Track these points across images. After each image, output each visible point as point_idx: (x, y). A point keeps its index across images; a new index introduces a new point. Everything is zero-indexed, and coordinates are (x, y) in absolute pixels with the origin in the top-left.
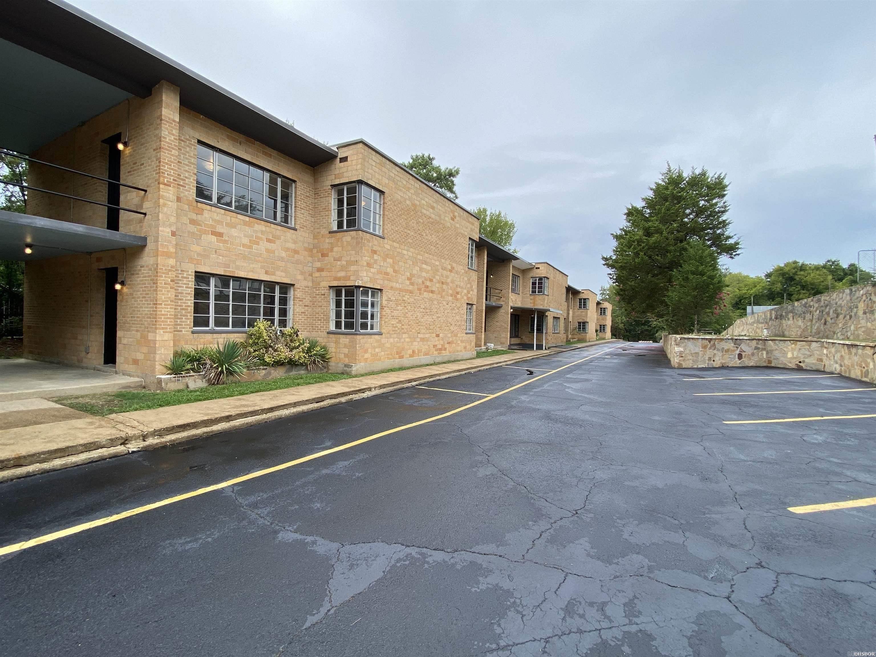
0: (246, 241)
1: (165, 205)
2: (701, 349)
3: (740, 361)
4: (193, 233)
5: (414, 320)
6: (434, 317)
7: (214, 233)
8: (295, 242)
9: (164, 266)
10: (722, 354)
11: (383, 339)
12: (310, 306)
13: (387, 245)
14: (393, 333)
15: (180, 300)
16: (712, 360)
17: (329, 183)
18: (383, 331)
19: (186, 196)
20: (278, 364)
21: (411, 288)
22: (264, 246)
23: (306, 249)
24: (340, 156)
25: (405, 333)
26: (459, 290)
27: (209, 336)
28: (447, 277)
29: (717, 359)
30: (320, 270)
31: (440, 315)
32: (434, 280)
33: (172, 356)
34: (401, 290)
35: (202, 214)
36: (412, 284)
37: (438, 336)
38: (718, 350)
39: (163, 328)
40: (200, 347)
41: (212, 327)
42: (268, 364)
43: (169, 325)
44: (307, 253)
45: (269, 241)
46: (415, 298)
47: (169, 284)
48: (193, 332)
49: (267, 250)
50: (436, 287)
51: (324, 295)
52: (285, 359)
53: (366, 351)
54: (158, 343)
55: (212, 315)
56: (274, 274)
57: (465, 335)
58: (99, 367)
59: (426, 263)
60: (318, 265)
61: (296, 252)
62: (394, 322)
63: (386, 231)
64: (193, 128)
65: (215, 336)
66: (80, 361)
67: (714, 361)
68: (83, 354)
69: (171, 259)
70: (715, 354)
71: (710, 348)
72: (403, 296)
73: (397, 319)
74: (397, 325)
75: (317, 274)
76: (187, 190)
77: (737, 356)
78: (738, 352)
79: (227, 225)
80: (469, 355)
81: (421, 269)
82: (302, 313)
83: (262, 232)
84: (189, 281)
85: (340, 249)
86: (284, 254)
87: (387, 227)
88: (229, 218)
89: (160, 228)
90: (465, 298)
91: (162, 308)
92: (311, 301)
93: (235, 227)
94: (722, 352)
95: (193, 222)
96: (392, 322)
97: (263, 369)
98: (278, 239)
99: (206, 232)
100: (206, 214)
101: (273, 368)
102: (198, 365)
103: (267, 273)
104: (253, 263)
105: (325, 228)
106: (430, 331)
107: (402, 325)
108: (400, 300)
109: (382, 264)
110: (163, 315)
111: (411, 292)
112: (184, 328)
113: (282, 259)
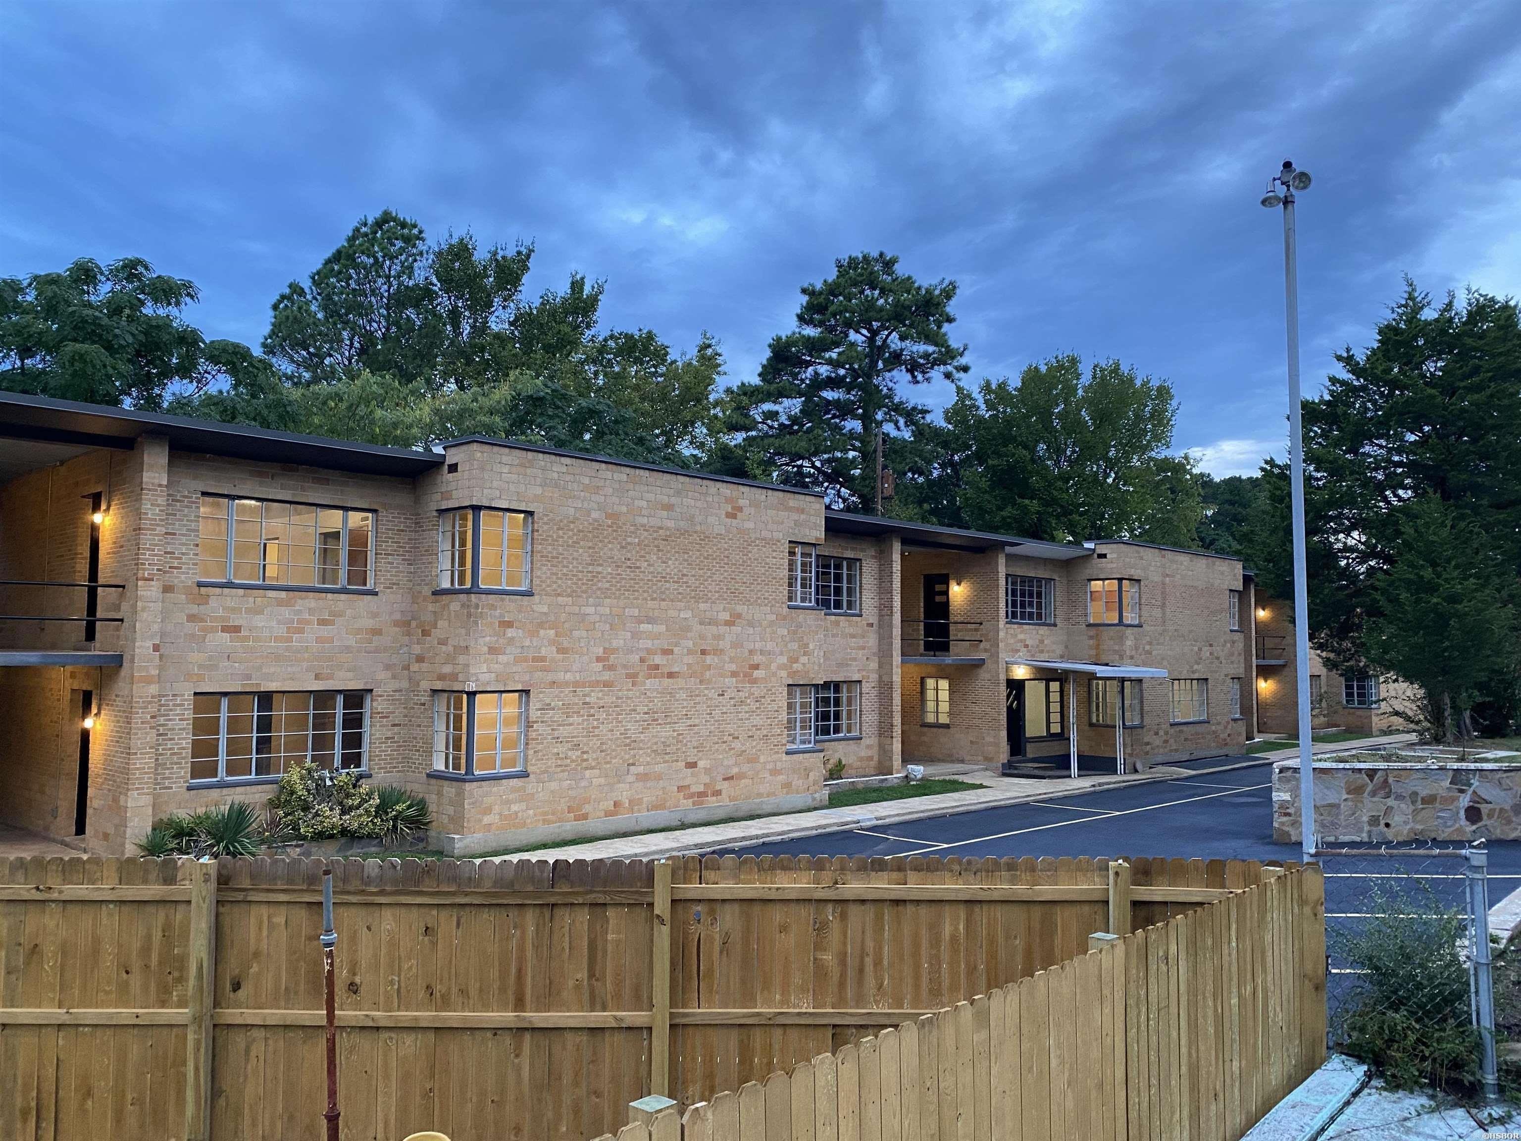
0: (282, 631)
1: (143, 609)
2: (1345, 796)
3: (1474, 827)
4: (193, 635)
5: (618, 739)
6: (680, 727)
7: (225, 629)
8: (375, 615)
9: (141, 697)
10: (1412, 807)
11: (530, 785)
12: (405, 725)
13: (539, 605)
14: (559, 769)
15: (171, 739)
16: (1382, 822)
17: (434, 506)
18: (530, 769)
19: (183, 582)
20: (320, 836)
21: (607, 676)
22: (313, 631)
23: (396, 624)
24: (449, 461)
25: (592, 768)
26: (757, 659)
27: (215, 794)
28: (718, 637)
29: (1396, 820)
30: (420, 659)
31: (697, 721)
32: (676, 650)
33: (149, 829)
34: (576, 684)
35: (207, 603)
36: (611, 668)
37: (692, 765)
38: (1399, 797)
39: (137, 789)
40: (201, 811)
41: (222, 778)
42: (304, 838)
43: (147, 783)
44: (397, 629)
45: (322, 622)
46: (620, 694)
47: (148, 722)
48: (189, 789)
49: (319, 640)
50: (681, 663)
51: (424, 704)
52: (332, 829)
53: (488, 810)
54: (129, 810)
55: (222, 757)
56: (330, 677)
57: (785, 757)
58: (67, 839)
59: (650, 620)
60: (417, 649)
61: (377, 632)
62: (561, 749)
63: (536, 581)
64: (195, 478)
65: (225, 791)
66: (47, 828)
67: (1387, 825)
68: (49, 818)
69: (153, 686)
70: (1389, 809)
71: (1374, 794)
72: (584, 695)
73: (567, 742)
74: (570, 753)
75: (415, 667)
76: (183, 573)
77: (1462, 813)
78: (1465, 801)
79: (249, 611)
80: (800, 800)
81: (635, 635)
82: (387, 738)
83: (311, 611)
84: (185, 709)
85: (446, 623)
86: (351, 641)
87: (539, 573)
88: (251, 600)
89: (137, 644)
90: (784, 674)
91: (138, 759)
92: (406, 716)
93: (261, 612)
94: (1414, 802)
95: (192, 618)
96: (555, 750)
97: (297, 846)
98: (341, 616)
99: (213, 630)
100: (213, 602)
101: (314, 844)
102: (188, 841)
103: (317, 677)
104: (291, 666)
105: (427, 585)
106: (667, 757)
107: (583, 753)
108: (577, 704)
109: (527, 643)
110: (138, 769)
111: (607, 684)
112: (175, 783)
113: (348, 649)
